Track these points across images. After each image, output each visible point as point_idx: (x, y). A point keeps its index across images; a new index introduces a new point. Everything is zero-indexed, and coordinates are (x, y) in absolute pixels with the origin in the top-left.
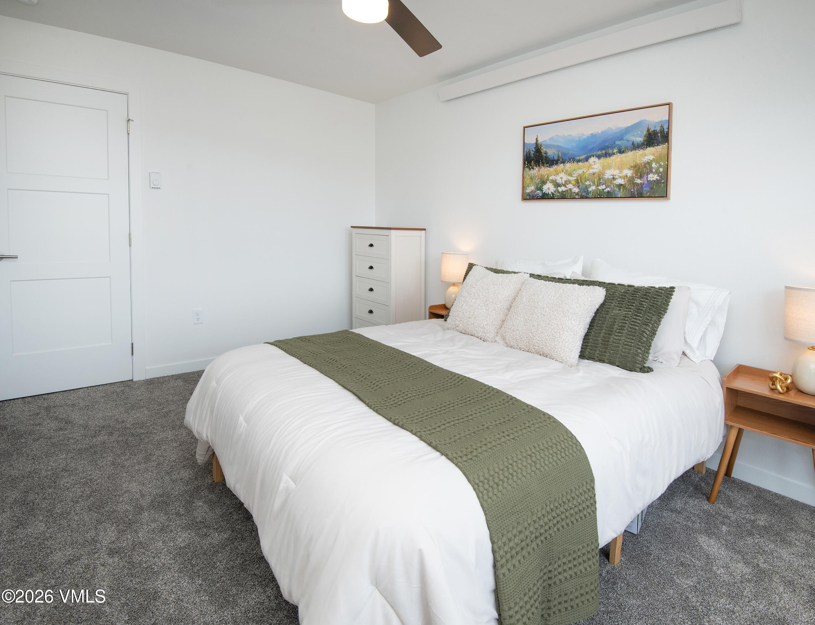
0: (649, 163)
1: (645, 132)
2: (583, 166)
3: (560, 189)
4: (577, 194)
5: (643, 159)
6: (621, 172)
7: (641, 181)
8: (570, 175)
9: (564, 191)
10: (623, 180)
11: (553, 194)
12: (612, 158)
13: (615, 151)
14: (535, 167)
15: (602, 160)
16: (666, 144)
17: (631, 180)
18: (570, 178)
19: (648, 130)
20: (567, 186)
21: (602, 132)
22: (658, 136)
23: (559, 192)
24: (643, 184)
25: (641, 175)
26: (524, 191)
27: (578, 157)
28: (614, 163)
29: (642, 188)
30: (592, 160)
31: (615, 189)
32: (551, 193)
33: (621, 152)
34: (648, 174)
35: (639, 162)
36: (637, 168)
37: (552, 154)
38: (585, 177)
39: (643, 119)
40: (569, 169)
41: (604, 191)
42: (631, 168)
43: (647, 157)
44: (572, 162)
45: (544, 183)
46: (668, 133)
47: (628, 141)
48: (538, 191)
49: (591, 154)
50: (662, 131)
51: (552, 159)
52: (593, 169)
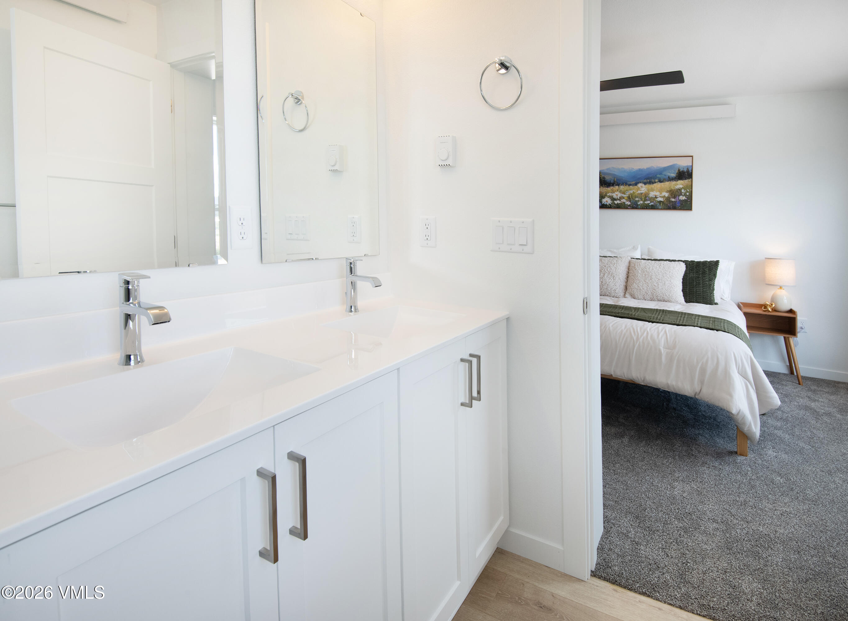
0: (680, 190)
1: (677, 171)
2: (633, 188)
3: (616, 202)
4: (629, 206)
5: (675, 187)
6: (661, 194)
7: (674, 200)
8: (624, 193)
9: (619, 204)
10: (662, 199)
11: (610, 205)
12: (654, 185)
13: (656, 181)
15: (647, 186)
16: (691, 179)
17: (668, 199)
18: (623, 195)
19: (679, 170)
20: (621, 200)
21: (647, 169)
22: (685, 174)
23: (615, 204)
24: (676, 201)
25: (674, 196)
27: (630, 182)
28: (656, 188)
29: (675, 204)
30: (640, 185)
31: (657, 204)
33: (660, 181)
34: (679, 196)
35: (673, 188)
36: (672, 192)
37: (609, 179)
38: (635, 196)
39: (675, 163)
40: (623, 190)
41: (649, 204)
42: (667, 192)
43: (678, 186)
44: (625, 185)
45: (603, 197)
46: (692, 173)
47: (665, 175)
49: (639, 181)
50: (688, 171)
51: (610, 182)
52: (641, 190)
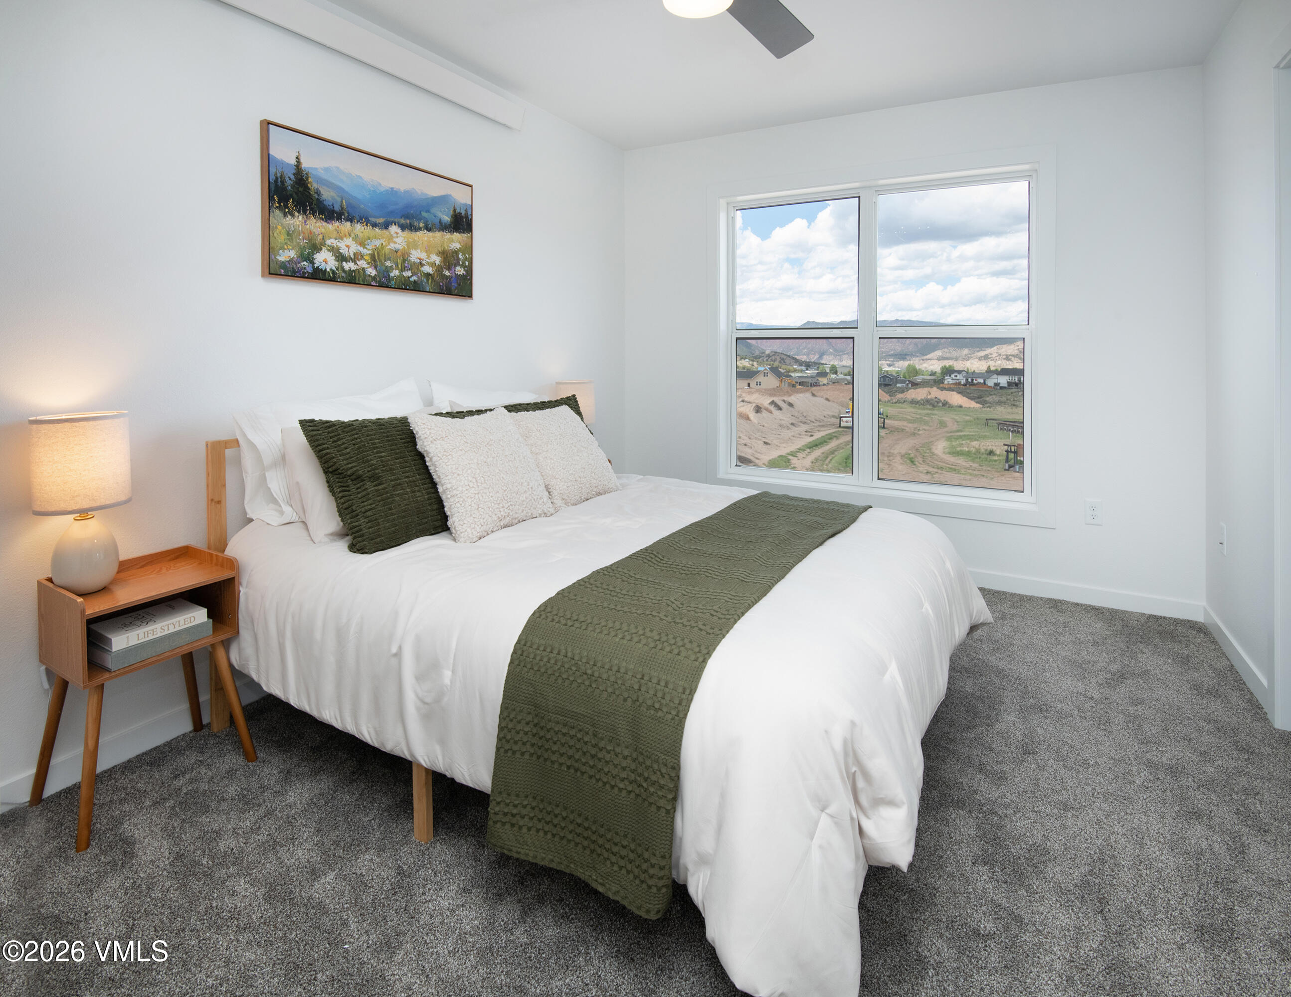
0: (456, 252)
1: (451, 212)
2: (381, 235)
4: (374, 278)
5: (450, 245)
6: (429, 257)
7: (449, 274)
8: (362, 244)
9: (354, 271)
10: (431, 268)
11: (333, 272)
12: (418, 233)
13: (421, 225)
14: (296, 214)
15: (406, 233)
16: (470, 234)
17: (439, 270)
18: (361, 249)
19: (455, 210)
20: (358, 262)
21: (406, 192)
22: (463, 222)
23: (344, 271)
24: (451, 278)
25: (449, 265)
26: (272, 257)
27: (374, 217)
28: (421, 242)
29: (450, 282)
30: (394, 229)
31: (422, 279)
32: (331, 270)
33: (429, 229)
34: (455, 266)
35: (446, 248)
36: (445, 255)
37: (329, 198)
38: (385, 255)
39: (449, 194)
40: (361, 235)
41: (410, 280)
42: (438, 254)
43: (454, 245)
44: (365, 223)
45: (316, 248)
46: (471, 221)
47: (435, 216)
48: (305, 263)
49: (392, 220)
50: (466, 216)
51: (332, 207)
52: (395, 243)
